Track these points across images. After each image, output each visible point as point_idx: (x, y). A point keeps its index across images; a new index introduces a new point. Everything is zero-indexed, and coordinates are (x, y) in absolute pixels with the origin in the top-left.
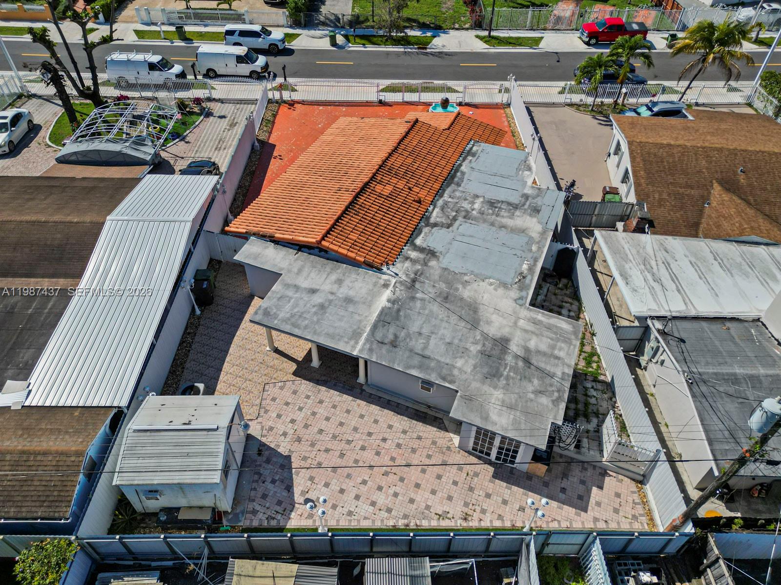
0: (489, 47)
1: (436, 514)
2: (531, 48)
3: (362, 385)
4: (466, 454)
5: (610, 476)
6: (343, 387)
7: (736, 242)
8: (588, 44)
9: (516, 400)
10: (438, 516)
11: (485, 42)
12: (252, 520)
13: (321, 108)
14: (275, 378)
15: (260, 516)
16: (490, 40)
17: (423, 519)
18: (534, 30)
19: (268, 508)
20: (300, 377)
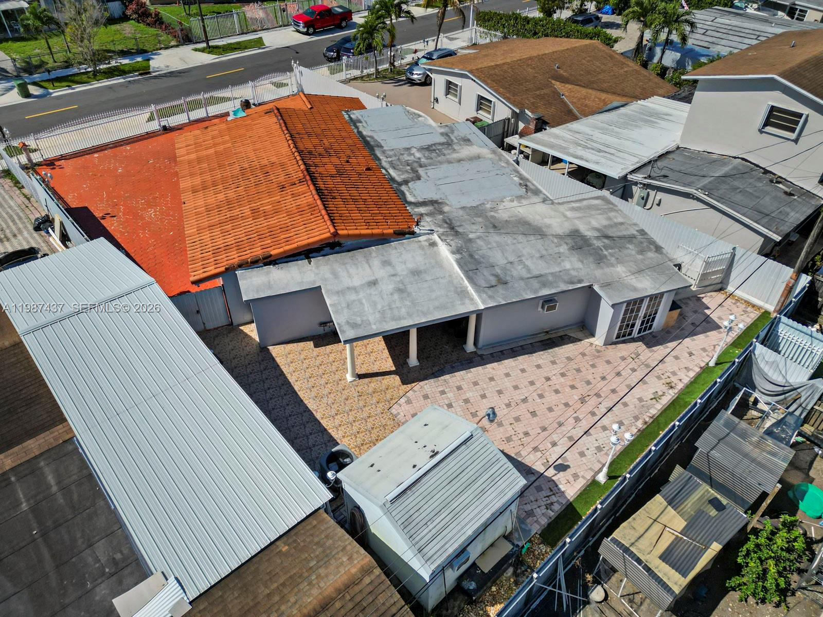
0: (217, 56)
1: (651, 399)
2: (260, 48)
3: (475, 353)
4: (614, 346)
5: (703, 298)
6: (462, 365)
7: (606, 111)
8: (307, 34)
9: (636, 266)
10: (654, 400)
11: (209, 53)
12: (537, 521)
13: (96, 155)
14: (392, 399)
15: (538, 512)
16: (211, 50)
17: (649, 409)
18: (246, 34)
19: (537, 500)
20: (413, 382)
